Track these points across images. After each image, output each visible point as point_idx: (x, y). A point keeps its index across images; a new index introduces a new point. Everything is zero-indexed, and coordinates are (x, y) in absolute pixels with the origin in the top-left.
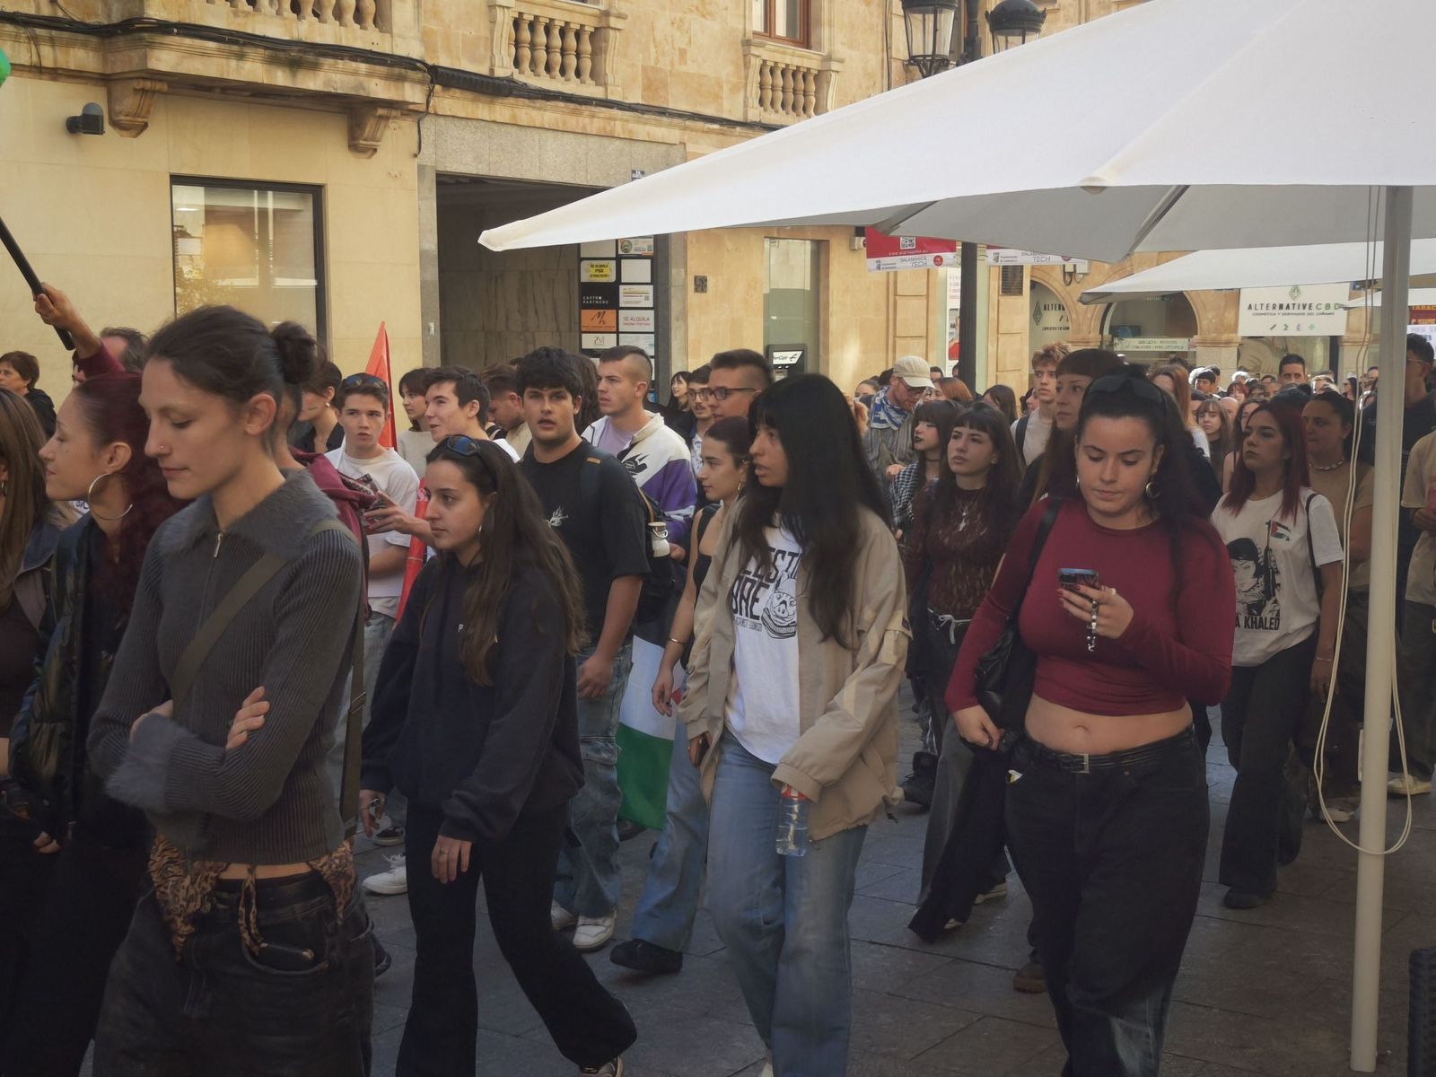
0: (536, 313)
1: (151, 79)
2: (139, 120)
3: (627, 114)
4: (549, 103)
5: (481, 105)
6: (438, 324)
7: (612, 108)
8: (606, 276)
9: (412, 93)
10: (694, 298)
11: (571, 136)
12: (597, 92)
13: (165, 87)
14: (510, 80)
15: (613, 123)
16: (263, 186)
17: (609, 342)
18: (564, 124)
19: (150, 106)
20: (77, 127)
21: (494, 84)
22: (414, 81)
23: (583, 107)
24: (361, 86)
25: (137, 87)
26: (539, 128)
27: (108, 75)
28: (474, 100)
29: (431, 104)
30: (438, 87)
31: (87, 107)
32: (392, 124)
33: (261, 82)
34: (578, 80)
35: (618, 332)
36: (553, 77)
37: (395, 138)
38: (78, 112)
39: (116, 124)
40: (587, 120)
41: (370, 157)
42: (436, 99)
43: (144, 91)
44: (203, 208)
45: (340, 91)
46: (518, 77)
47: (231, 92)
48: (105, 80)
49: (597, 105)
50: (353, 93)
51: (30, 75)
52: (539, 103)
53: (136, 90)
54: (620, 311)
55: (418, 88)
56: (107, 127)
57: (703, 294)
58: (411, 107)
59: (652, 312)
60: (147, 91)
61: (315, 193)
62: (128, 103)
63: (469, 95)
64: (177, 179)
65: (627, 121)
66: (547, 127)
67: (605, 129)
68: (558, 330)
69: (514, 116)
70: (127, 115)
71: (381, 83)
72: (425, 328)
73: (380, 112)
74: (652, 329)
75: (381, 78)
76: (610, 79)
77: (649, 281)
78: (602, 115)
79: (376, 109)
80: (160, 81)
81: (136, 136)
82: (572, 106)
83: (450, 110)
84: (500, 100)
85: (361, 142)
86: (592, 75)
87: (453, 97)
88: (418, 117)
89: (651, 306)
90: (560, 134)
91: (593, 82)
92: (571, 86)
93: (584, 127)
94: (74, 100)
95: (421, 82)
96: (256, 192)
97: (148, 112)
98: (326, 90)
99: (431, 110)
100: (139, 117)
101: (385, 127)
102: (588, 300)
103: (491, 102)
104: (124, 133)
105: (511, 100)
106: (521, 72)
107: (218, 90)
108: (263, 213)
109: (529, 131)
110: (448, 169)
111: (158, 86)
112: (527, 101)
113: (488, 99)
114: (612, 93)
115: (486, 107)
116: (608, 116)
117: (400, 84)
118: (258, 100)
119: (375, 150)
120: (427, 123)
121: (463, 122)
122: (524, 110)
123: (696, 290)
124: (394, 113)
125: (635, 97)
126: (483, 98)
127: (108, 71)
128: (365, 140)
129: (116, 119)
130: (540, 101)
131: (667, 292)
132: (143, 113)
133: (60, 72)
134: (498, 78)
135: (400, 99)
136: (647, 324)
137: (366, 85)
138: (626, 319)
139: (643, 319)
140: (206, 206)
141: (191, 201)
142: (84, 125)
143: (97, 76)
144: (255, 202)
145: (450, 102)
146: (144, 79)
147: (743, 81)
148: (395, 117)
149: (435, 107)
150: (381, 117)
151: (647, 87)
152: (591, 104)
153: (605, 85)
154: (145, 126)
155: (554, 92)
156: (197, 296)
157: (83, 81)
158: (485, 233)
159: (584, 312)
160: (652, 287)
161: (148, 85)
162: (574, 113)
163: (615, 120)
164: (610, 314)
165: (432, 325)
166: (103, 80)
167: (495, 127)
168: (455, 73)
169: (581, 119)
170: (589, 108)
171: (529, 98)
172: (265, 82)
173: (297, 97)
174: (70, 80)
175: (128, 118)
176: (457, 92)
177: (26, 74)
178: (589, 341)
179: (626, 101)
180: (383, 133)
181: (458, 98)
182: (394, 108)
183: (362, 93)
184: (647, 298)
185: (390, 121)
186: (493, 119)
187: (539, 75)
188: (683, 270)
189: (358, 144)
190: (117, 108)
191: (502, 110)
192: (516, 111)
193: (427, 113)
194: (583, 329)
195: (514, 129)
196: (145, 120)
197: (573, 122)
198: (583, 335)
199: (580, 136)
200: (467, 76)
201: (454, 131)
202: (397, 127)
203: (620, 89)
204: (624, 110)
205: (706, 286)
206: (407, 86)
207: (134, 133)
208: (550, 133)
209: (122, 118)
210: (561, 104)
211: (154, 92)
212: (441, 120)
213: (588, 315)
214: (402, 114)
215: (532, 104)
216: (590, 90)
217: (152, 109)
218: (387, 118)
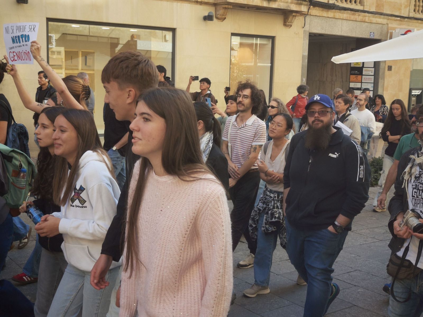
0: (336, 76)
1: (228, 5)
2: (224, 17)
3: (370, 15)
4: (345, 11)
5: (324, 12)
6: (306, 79)
7: (365, 13)
8: (359, 65)
9: (304, 9)
10: (387, 72)
11: (352, 21)
12: (361, 8)
13: (231, 7)
14: (334, 4)
15: (365, 17)
16: (257, 36)
17: (358, 85)
18: (350, 17)
19: (227, 12)
20: (206, 19)
21: (329, 6)
22: (304, 5)
23: (356, 13)
24: (289, 6)
25: (223, 7)
26: (342, 19)
27: (216, 3)
28: (322, 11)
29: (309, 12)
30: (311, 7)
31: (209, 13)
32: (297, 18)
33: (259, 5)
34: (355, 4)
35: (362, 83)
36: (347, 3)
37: (297, 22)
38: (207, 14)
39: (217, 18)
40: (357, 17)
41: (290, 28)
42: (311, 10)
43: (225, 8)
44: (239, 43)
45: (282, 8)
46: (337, 4)
47: (250, 8)
48: (215, 5)
49: (361, 12)
50: (286, 8)
51: (195, 4)
52: (342, 11)
53: (223, 8)
54: (363, 76)
55: (306, 7)
56: (214, 19)
57: (390, 71)
58: (303, 13)
59: (373, 76)
60: (226, 8)
61: (273, 39)
62: (221, 12)
63: (321, 9)
64: (233, 34)
65: (370, 17)
66: (344, 19)
67: (363, 19)
68: (342, 81)
69: (334, 16)
70: (220, 15)
71: (295, 5)
72: (302, 80)
73: (294, 14)
74: (373, 82)
75: (295, 4)
76: (365, 4)
77: (373, 67)
78: (362, 15)
79: (292, 13)
80: (230, 5)
81: (222, 21)
82: (353, 12)
83: (315, 13)
84: (330, 10)
85: (287, 23)
86: (360, 3)
87: (316, 10)
88: (305, 16)
89: (373, 74)
90: (348, 21)
91: (360, 5)
92: (353, 6)
93: (356, 19)
94: (206, 11)
95: (306, 5)
96: (255, 38)
97: (226, 14)
98: (278, 8)
99: (309, 14)
100: (223, 16)
101: (295, 19)
102: (353, 72)
103: (328, 11)
104: (219, 20)
105: (334, 10)
106: (338, 2)
107: (246, 8)
108: (256, 44)
109: (339, 20)
110: (313, 32)
111: (230, 7)
112: (339, 11)
113: (327, 10)
114: (366, 8)
115: (326, 13)
116: (364, 15)
117: (300, 6)
118: (258, 11)
119: (291, 26)
120: (308, 18)
121: (319, 17)
122: (337, 14)
123: (388, 70)
124: (298, 14)
125: (373, 10)
126: (325, 10)
127: (216, 2)
128: (288, 23)
129: (217, 16)
130: (343, 11)
131: (379, 71)
132: (225, 15)
133: (202, 2)
134: (330, 4)
135: (300, 10)
136: (371, 80)
137: (290, 6)
138: (365, 78)
139: (370, 79)
140: (240, 42)
141: (236, 41)
142: (208, 18)
143: (213, 4)
144: (254, 41)
145: (315, 11)
146: (226, 4)
147: (409, 4)
148: (298, 16)
149: (310, 13)
150: (294, 16)
151: (378, 6)
152: (359, 12)
153: (364, 6)
154: (225, 18)
155: (347, 8)
156: (235, 68)
157: (209, 5)
158: (334, 58)
159: (351, 76)
160: (373, 69)
161: (227, 6)
162: (353, 14)
163: (366, 16)
164: (359, 77)
165: (304, 79)
166: (214, 5)
167: (328, 19)
168: (317, 2)
169: (355, 16)
170: (358, 13)
171: (339, 10)
172: (260, 5)
173: (269, 10)
174: (205, 5)
175: (220, 16)
176: (317, 8)
177: (193, 3)
178: (352, 85)
179: (370, 11)
180: (294, 20)
181: (318, 10)
182: (299, 13)
183: (289, 9)
184: (372, 72)
185: (296, 17)
186: (328, 16)
187: (343, 3)
188: (384, 64)
189: (286, 24)
190: (218, 13)
191: (331, 13)
192: (335, 14)
193: (308, 14)
194: (350, 81)
195: (334, 20)
196: (225, 17)
197: (353, 17)
198: (350, 83)
199: (354, 22)
200: (321, 3)
201: (316, 20)
202: (298, 19)
203: (368, 7)
204: (369, 13)
205: (391, 69)
206: (302, 6)
207: (222, 20)
208: (345, 21)
209: (219, 16)
210: (349, 12)
211: (228, 8)
212: (312, 17)
213: (352, 77)
214: (300, 15)
215: (340, 12)
216: (359, 7)
217: (227, 13)
218: (296, 16)
